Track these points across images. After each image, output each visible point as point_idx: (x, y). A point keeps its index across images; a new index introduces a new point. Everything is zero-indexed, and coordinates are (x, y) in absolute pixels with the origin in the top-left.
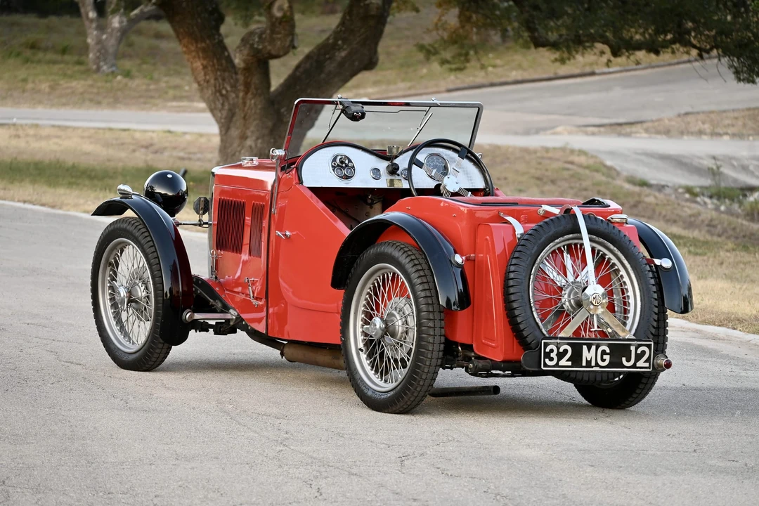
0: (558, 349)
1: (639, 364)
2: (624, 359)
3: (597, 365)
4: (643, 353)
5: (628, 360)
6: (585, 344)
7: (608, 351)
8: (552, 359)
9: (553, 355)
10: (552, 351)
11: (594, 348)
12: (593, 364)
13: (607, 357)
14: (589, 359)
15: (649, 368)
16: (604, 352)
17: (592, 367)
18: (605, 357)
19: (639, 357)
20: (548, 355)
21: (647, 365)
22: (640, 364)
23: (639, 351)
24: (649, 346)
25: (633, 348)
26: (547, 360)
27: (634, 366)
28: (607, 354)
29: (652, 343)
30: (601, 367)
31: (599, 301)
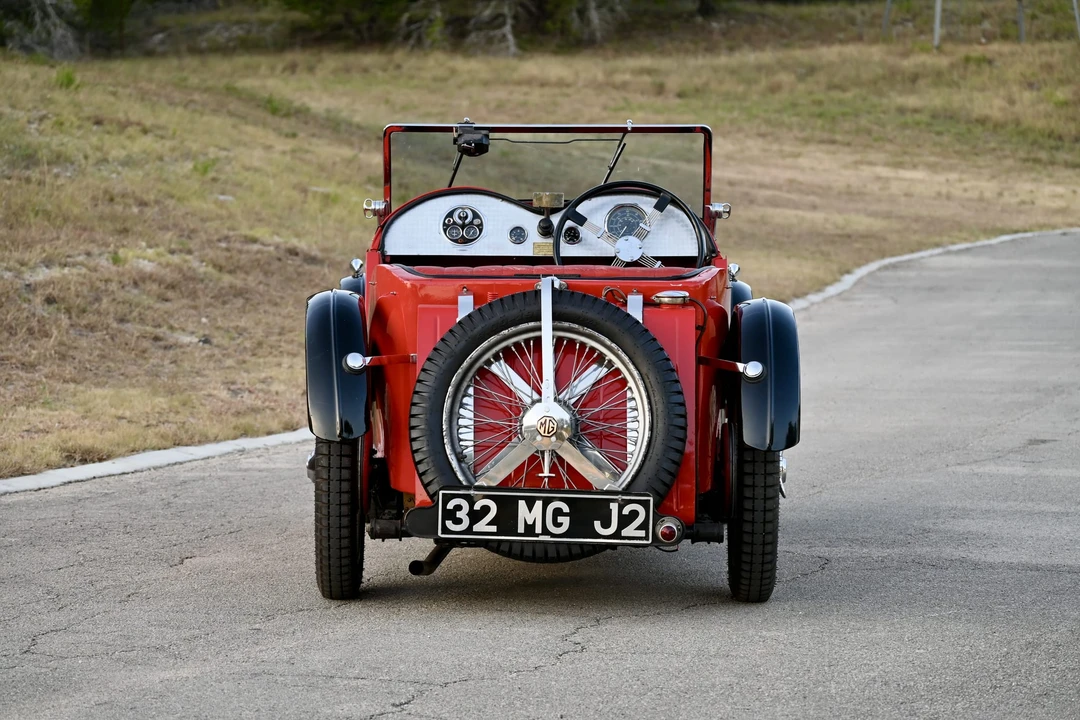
0: (472, 504)
1: (625, 532)
2: (597, 525)
3: (545, 531)
4: (634, 514)
5: (606, 524)
6: (522, 498)
7: (566, 509)
8: (458, 521)
9: (461, 514)
10: (459, 508)
11: (539, 504)
12: (538, 530)
13: (565, 521)
14: (530, 522)
15: (646, 538)
16: (558, 512)
17: (537, 535)
18: (560, 519)
19: (625, 521)
20: (450, 515)
21: (642, 533)
22: (629, 531)
23: (626, 511)
24: (645, 504)
25: (614, 507)
26: (449, 524)
27: (617, 535)
28: (565, 515)
29: (651, 499)
30: (553, 535)
31: (551, 429)
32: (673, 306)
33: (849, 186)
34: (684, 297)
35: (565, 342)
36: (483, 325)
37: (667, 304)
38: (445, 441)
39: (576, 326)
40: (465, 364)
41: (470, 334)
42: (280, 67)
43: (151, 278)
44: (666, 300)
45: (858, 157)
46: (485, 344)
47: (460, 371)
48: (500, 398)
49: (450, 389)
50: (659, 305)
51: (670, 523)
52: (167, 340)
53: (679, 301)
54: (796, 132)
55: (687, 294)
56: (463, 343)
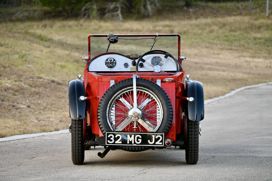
0: (115, 136)
1: (156, 143)
2: (149, 141)
3: (135, 143)
4: (159, 138)
5: (151, 141)
6: (128, 134)
7: (140, 137)
8: (111, 141)
9: (112, 139)
10: (111, 137)
11: (133, 136)
13: (140, 140)
14: (131, 141)
15: (162, 145)
16: (138, 138)
17: (133, 144)
19: (156, 140)
20: (109, 139)
21: (161, 143)
22: (158, 143)
23: (157, 137)
24: (162, 135)
25: (153, 136)
26: (109, 141)
27: (154, 144)
29: (164, 134)
30: (137, 144)
31: (136, 115)
32: (169, 82)
33: (236, 64)
34: (172, 80)
35: (140, 92)
36: (117, 88)
37: (167, 82)
38: (107, 119)
39: (143, 88)
40: (113, 98)
41: (114, 90)
42: (41, 26)
43: (10, 88)
44: (167, 81)
45: (240, 54)
46: (118, 93)
47: (111, 100)
48: (122, 107)
49: (109, 105)
50: (165, 82)
51: (169, 140)
52: (17, 107)
53: (171, 81)
54: (219, 46)
55: (173, 79)
56: (112, 93)
